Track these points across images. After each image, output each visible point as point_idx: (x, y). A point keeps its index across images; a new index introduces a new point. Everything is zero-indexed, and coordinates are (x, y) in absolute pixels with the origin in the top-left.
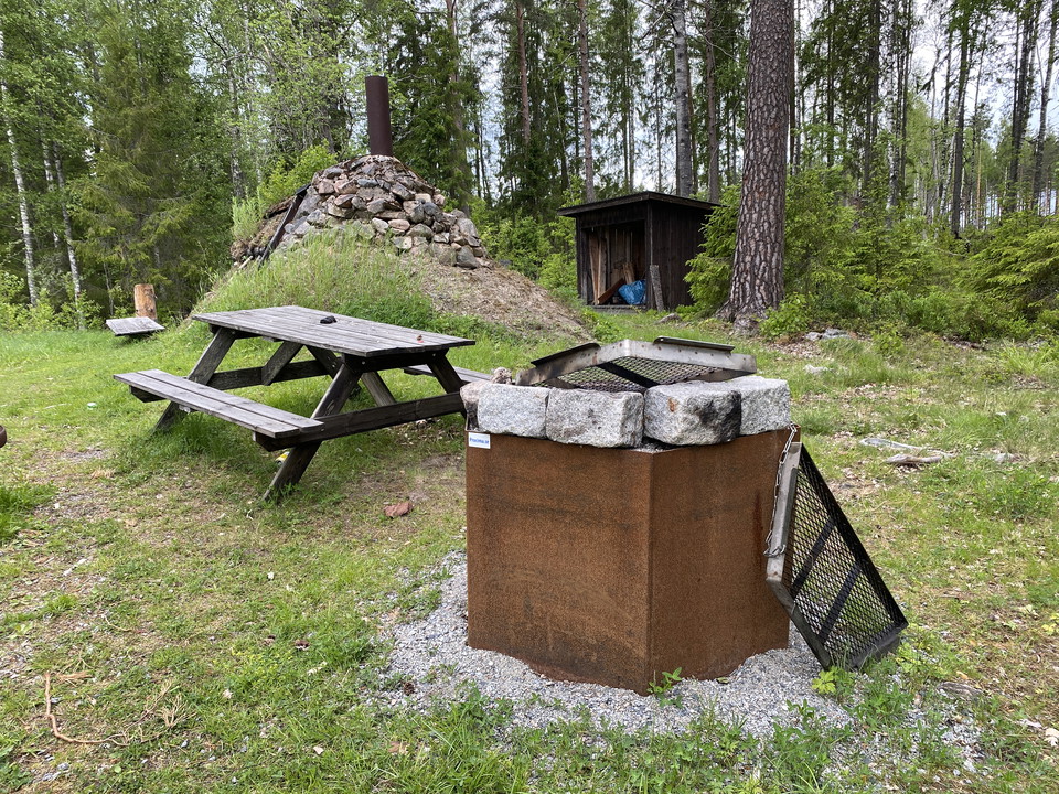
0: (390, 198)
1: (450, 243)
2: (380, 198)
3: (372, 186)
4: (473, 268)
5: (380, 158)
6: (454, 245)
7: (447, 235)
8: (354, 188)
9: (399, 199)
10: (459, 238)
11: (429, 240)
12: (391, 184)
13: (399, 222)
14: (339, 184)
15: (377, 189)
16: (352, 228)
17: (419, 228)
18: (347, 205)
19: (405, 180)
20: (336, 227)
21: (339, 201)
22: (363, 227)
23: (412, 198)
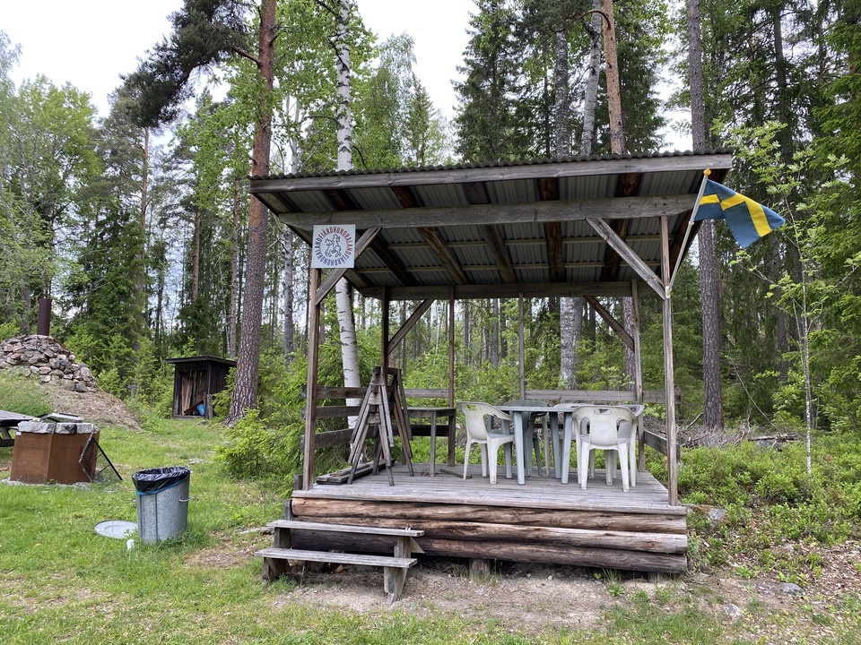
0: (42, 357)
1: (73, 379)
2: (37, 356)
3: (34, 350)
4: (83, 392)
5: (41, 336)
6: (75, 380)
7: (71, 376)
8: (23, 351)
9: (48, 357)
10: (78, 377)
11: (61, 377)
12: (44, 350)
13: (45, 368)
14: (16, 348)
15: (36, 352)
16: (17, 370)
17: (56, 372)
18: (18, 359)
19: (52, 348)
20: (10, 369)
21: (13, 357)
22: (25, 370)
23: (55, 357)
